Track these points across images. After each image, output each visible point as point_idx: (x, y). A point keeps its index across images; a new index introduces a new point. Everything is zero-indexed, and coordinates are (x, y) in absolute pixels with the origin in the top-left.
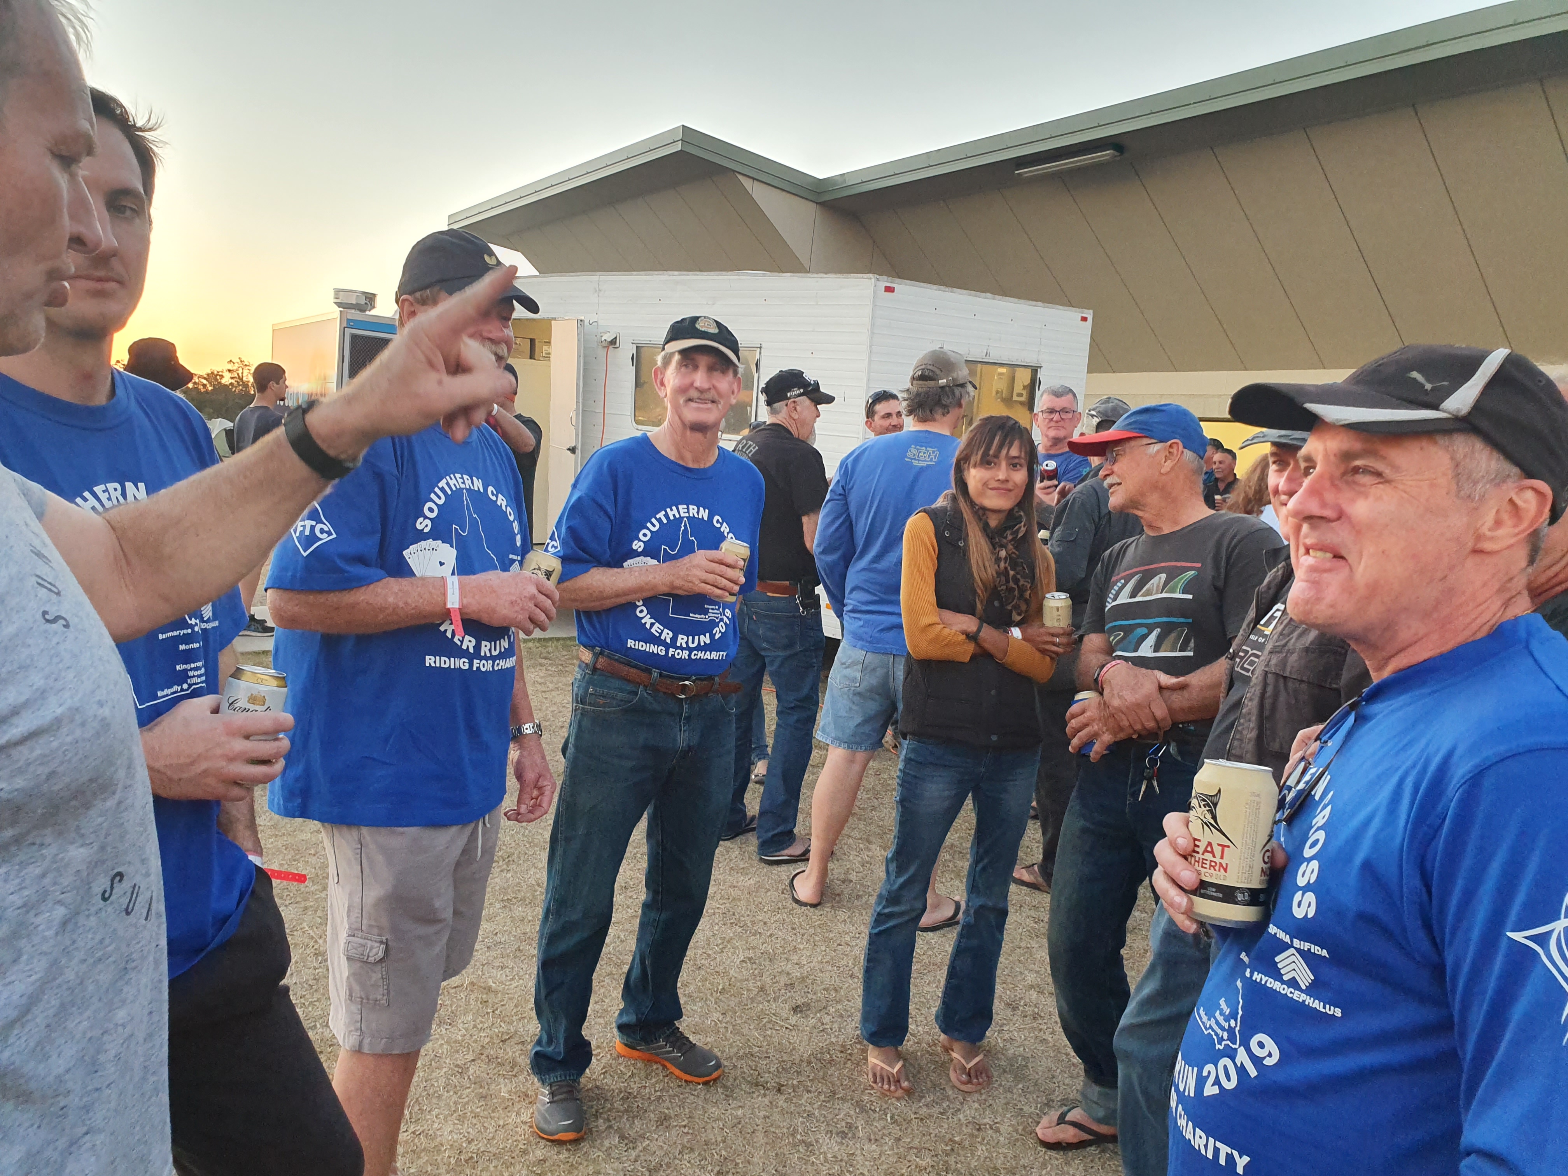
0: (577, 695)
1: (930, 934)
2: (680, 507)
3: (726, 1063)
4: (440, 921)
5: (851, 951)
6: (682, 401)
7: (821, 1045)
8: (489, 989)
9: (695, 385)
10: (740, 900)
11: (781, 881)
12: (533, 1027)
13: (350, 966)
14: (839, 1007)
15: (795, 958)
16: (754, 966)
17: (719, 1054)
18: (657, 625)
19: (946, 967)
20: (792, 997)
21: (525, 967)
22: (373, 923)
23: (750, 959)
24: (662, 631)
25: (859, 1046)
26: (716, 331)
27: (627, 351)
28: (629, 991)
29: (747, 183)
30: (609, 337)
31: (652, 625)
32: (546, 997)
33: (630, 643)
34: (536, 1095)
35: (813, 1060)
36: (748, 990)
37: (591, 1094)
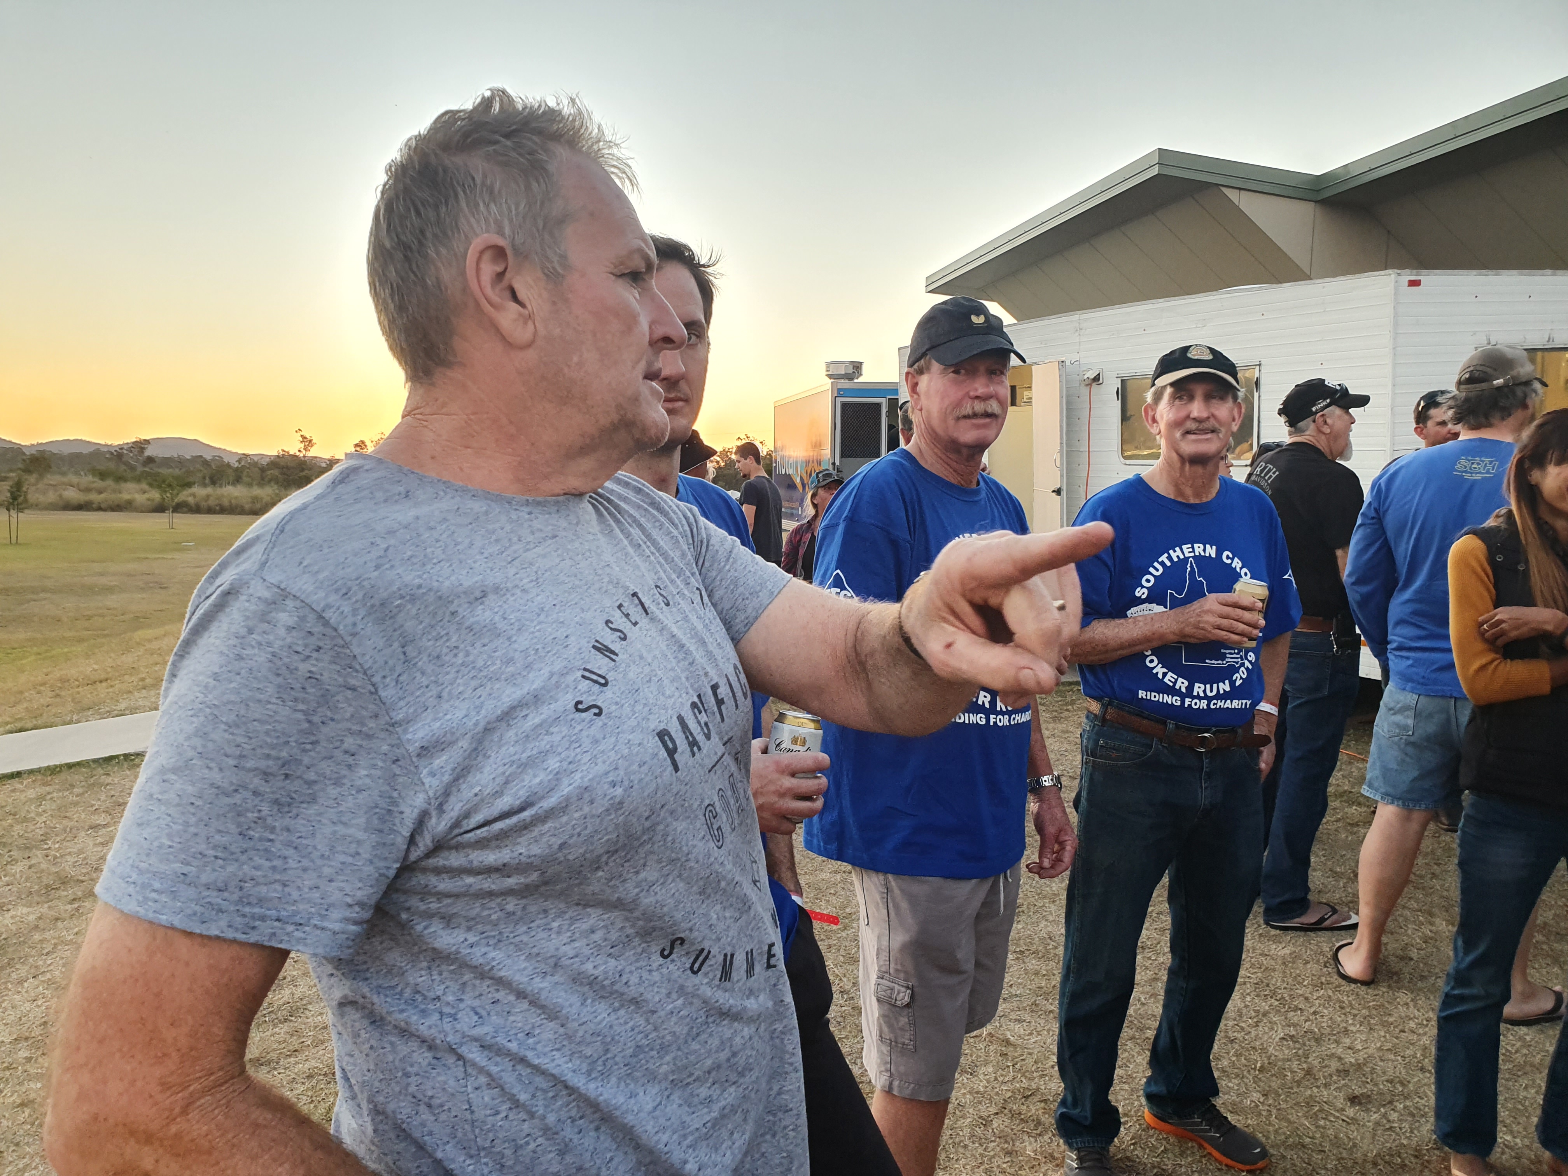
0: (1087, 747)
1: (1523, 1030)
2: (1184, 547)
3: (1272, 1151)
4: (962, 972)
5: (1419, 1040)
6: (1178, 435)
7: (1388, 1145)
8: (1008, 1042)
9: (1192, 416)
10: (1274, 970)
11: (1322, 953)
12: (1055, 1086)
13: (880, 1008)
14: (1408, 1103)
15: (1347, 1041)
16: (1297, 1045)
17: (1263, 1140)
18: (1170, 674)
19: (1547, 1071)
20: (1345, 1085)
21: (1042, 1022)
22: (899, 967)
23: (1292, 1037)
24: (1176, 680)
25: (1437, 1152)
26: (1211, 357)
27: (1112, 385)
28: (1157, 1059)
29: (1232, 194)
30: (1091, 375)
31: (1165, 674)
32: (1070, 1058)
33: (1142, 694)
34: (1064, 1157)
35: (1380, 1161)
36: (1292, 1072)
37: (1121, 1165)
